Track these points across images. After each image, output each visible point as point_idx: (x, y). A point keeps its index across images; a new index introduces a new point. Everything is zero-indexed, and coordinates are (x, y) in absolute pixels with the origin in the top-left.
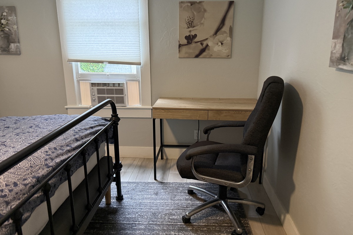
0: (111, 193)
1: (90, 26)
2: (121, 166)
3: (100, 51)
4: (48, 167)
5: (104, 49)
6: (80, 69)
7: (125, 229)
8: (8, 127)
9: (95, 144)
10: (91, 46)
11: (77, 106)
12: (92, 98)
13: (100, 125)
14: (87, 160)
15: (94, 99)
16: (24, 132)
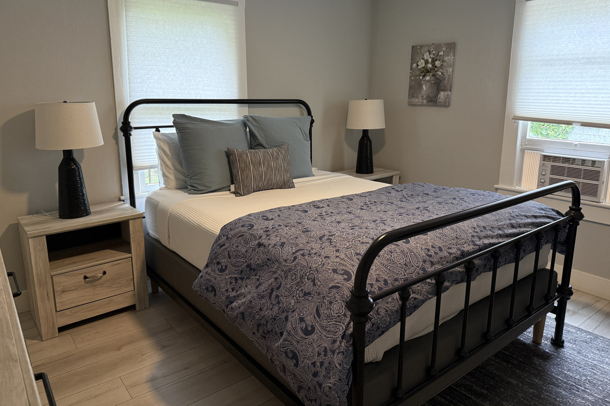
0: (544, 331)
1: (560, 66)
2: (570, 293)
3: (570, 105)
4: (475, 245)
5: (578, 102)
6: (530, 132)
7: (558, 386)
8: (428, 194)
9: (536, 240)
10: (556, 96)
11: (513, 188)
12: (539, 179)
13: (549, 217)
14: (521, 257)
15: (543, 181)
16: (447, 202)
